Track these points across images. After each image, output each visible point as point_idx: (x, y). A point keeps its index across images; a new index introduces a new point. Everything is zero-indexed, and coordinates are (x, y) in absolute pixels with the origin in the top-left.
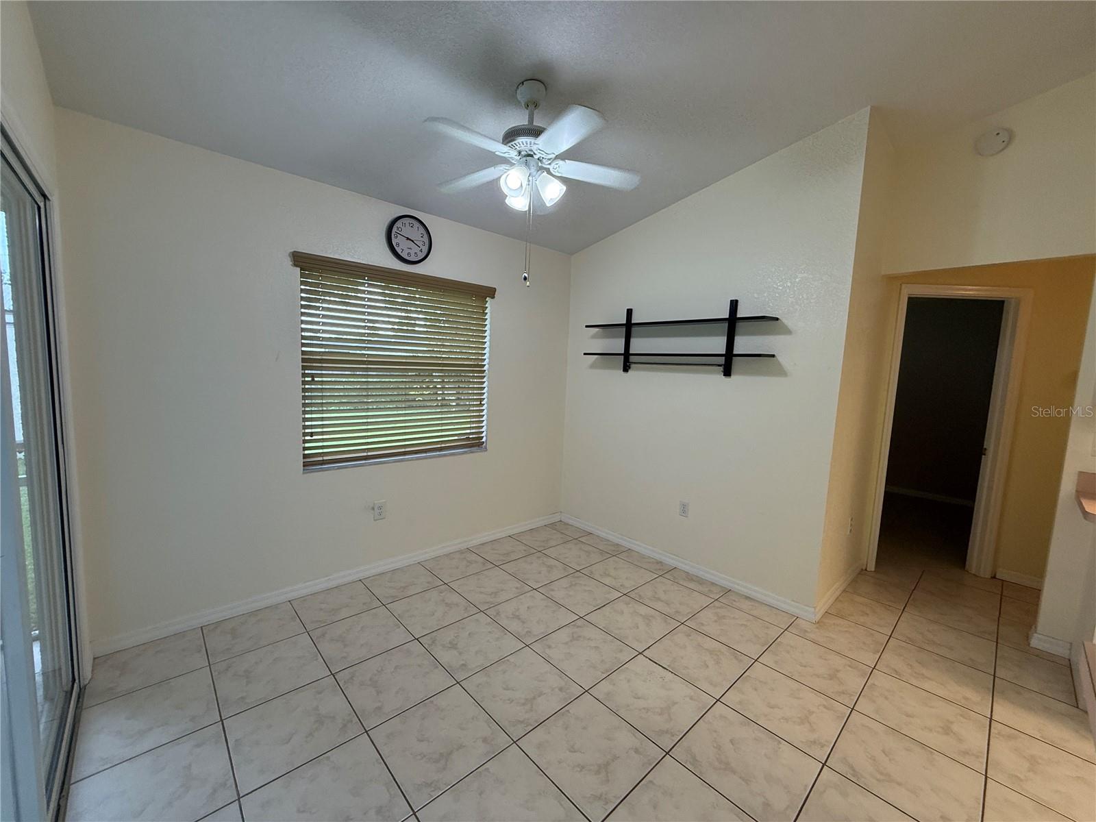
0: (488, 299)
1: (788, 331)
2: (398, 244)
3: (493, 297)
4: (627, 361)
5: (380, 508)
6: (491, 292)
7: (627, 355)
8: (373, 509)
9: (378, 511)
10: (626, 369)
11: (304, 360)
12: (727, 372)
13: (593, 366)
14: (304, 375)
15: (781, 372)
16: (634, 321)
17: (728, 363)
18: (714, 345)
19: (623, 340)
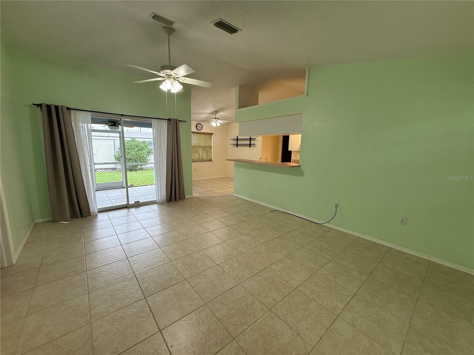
1: (256, 140)
2: (197, 128)
4: (237, 145)
6: (213, 134)
7: (237, 144)
10: (237, 147)
12: (250, 147)
13: (232, 146)
15: (256, 147)
16: (238, 138)
17: (250, 145)
18: (248, 142)
19: (236, 142)
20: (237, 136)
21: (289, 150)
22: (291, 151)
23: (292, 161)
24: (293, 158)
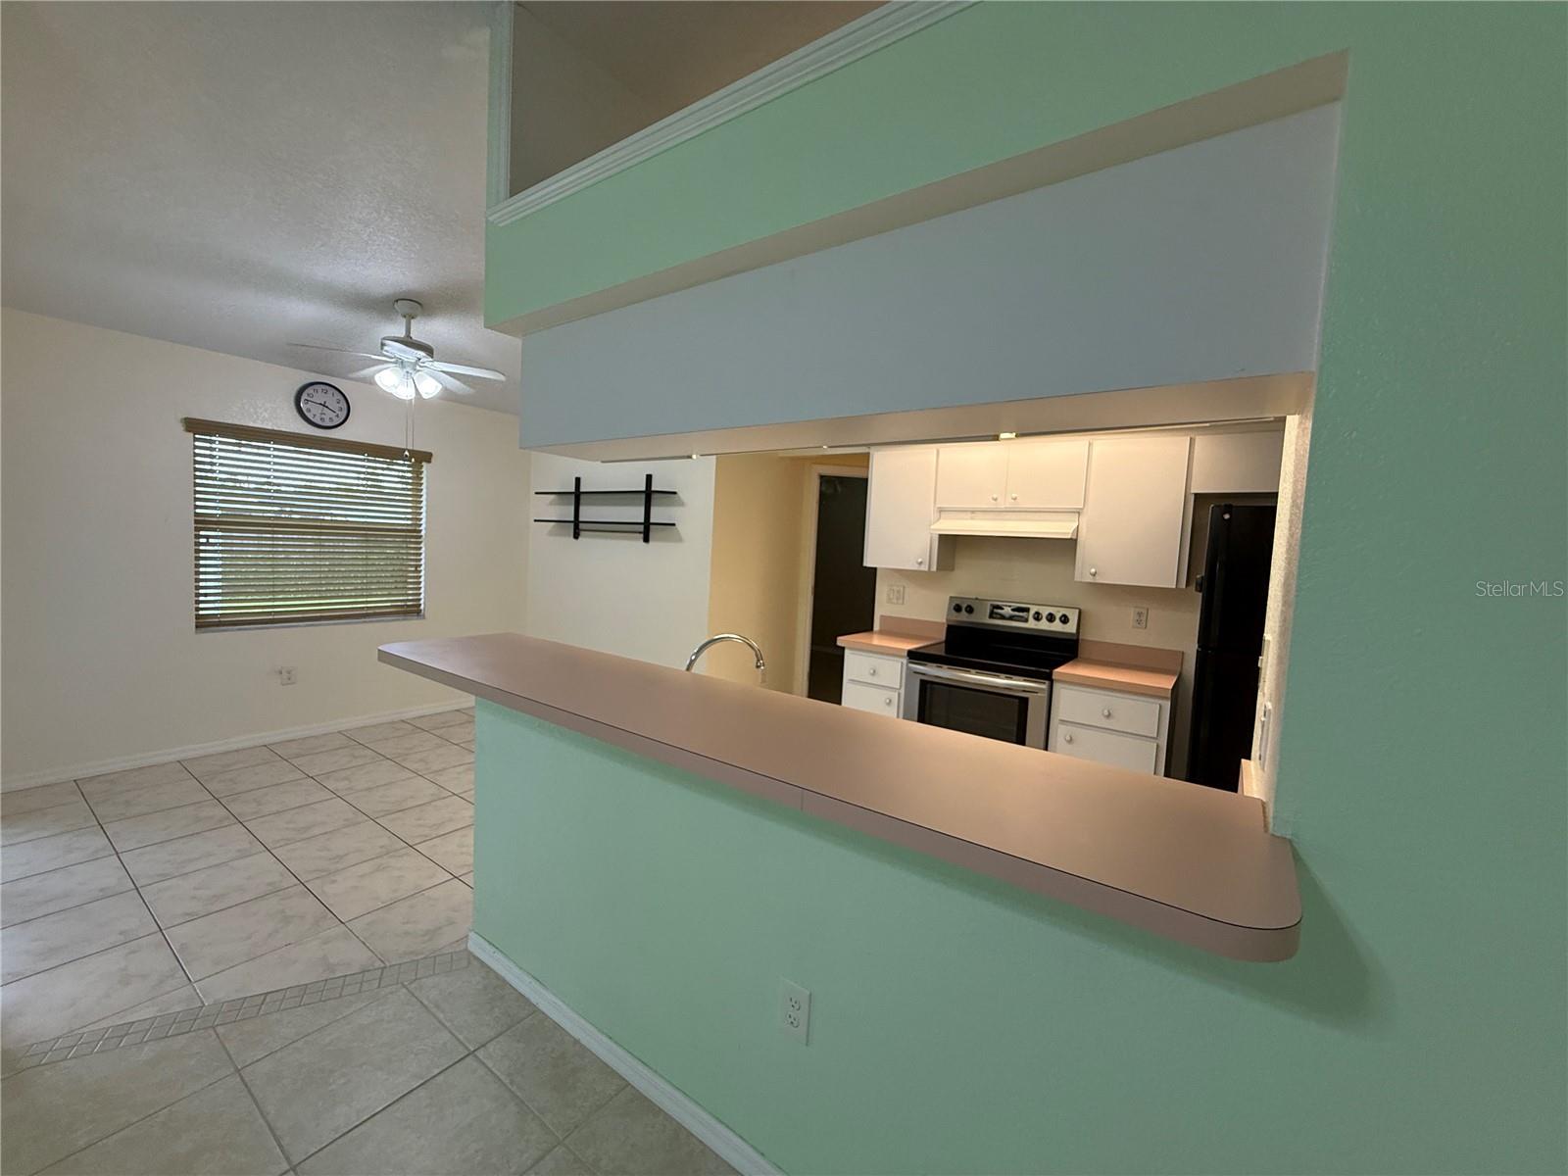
0: (423, 464)
1: (682, 504)
2: (309, 410)
3: (429, 461)
4: (577, 528)
5: (289, 673)
6: (427, 457)
7: (576, 522)
8: (281, 673)
9: (287, 676)
10: (576, 536)
11: (196, 522)
12: (646, 540)
14: (198, 537)
15: (680, 540)
16: (582, 490)
17: (646, 531)
18: (637, 514)
19: (572, 509)
20: (578, 480)
21: (865, 564)
22: (875, 569)
23: (877, 626)
24: (883, 607)
